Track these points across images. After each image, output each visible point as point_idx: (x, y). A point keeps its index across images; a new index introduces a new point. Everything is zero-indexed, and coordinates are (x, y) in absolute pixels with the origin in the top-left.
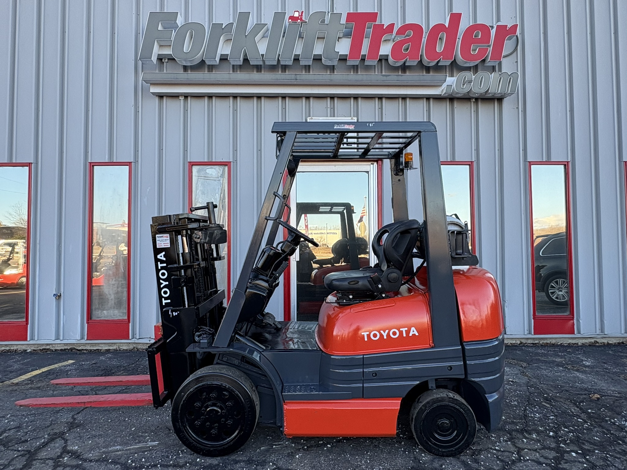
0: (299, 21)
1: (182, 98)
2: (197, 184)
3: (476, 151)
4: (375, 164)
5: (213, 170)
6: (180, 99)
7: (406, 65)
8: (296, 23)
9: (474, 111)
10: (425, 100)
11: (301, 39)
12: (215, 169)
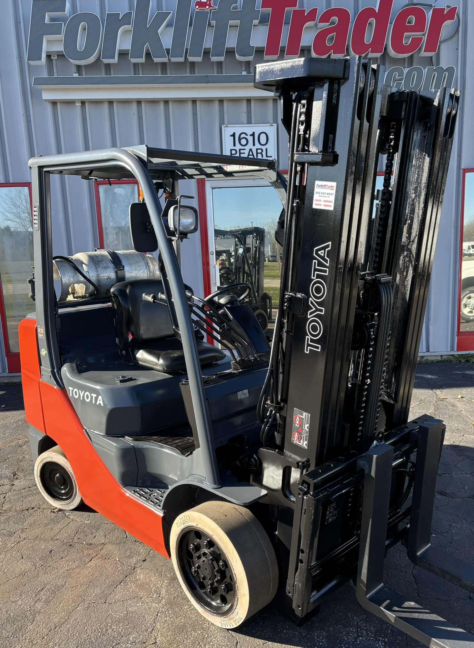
0: (207, 7)
1: (78, 104)
2: (105, 205)
5: (122, 189)
6: (77, 107)
8: (205, 10)
11: (210, 28)
12: (123, 188)
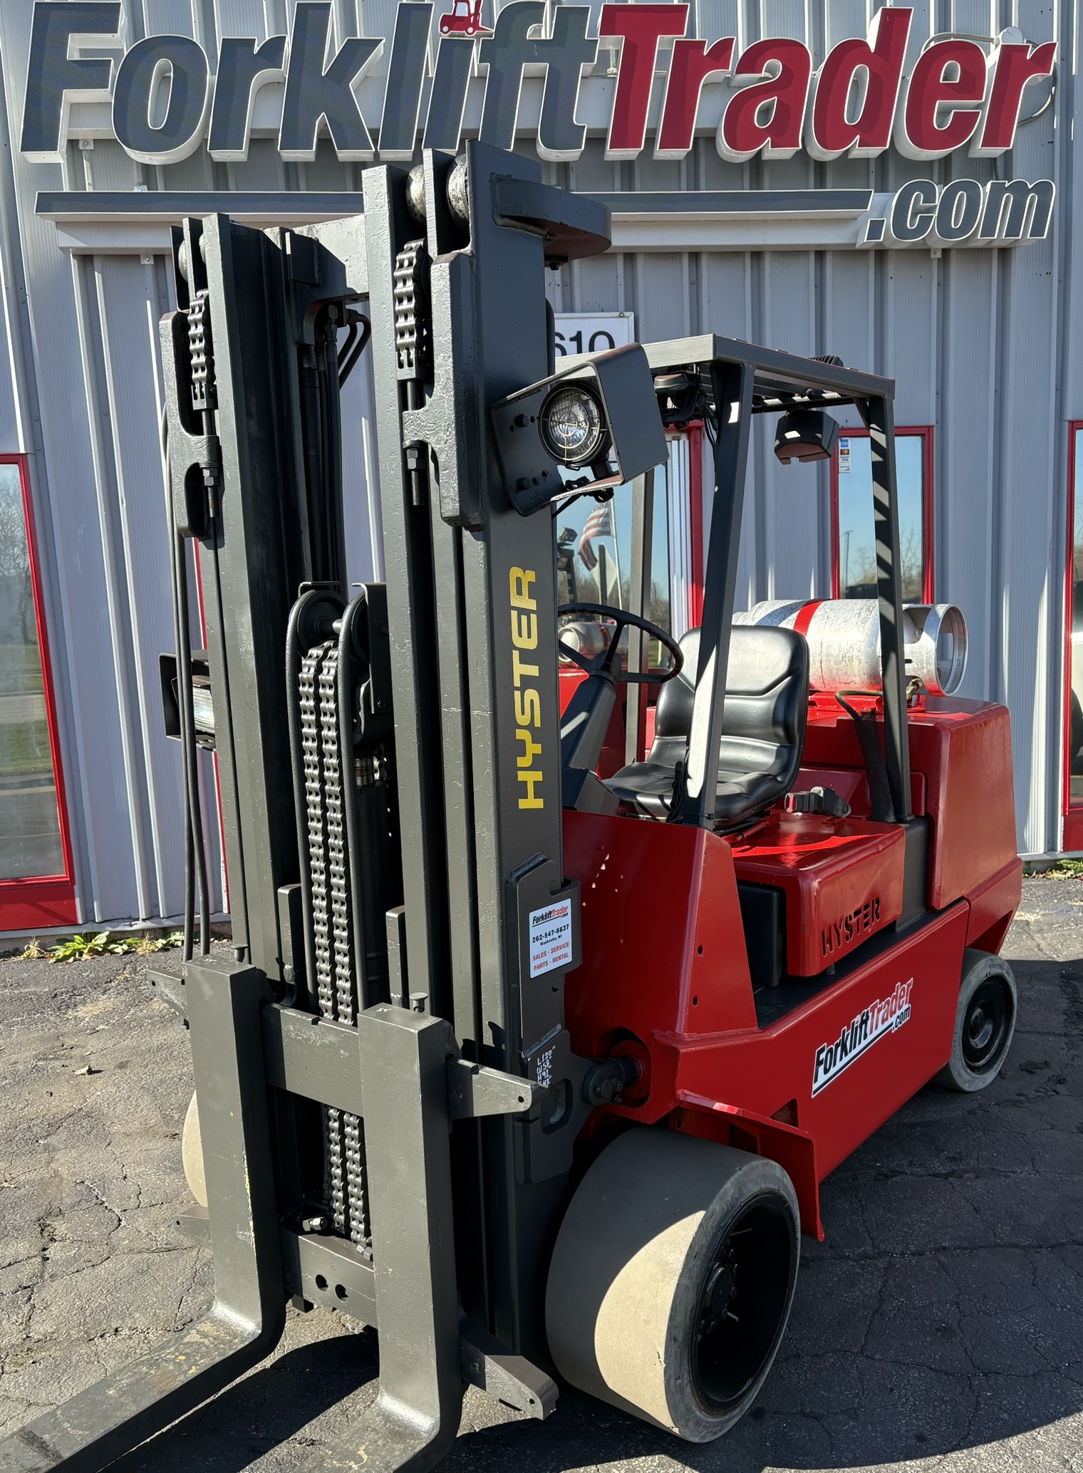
0: (470, 30)
1: (148, 262)
3: (940, 395)
4: (684, 437)
6: (144, 265)
7: (763, 158)
8: (463, 36)
9: (938, 285)
10: (812, 257)
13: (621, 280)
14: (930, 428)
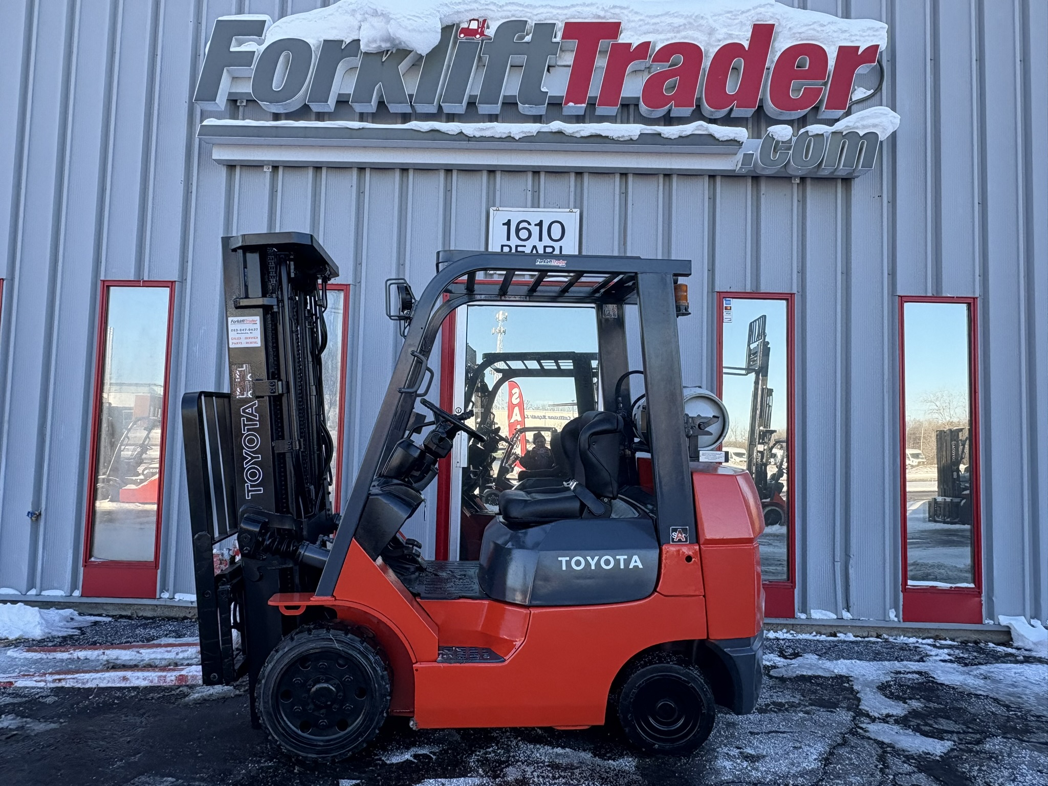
0: (478, 36)
1: (268, 170)
3: (801, 274)
6: (265, 172)
7: (671, 115)
8: (473, 39)
9: (798, 201)
10: (706, 179)
11: (480, 68)
13: (572, 189)
14: (792, 294)
